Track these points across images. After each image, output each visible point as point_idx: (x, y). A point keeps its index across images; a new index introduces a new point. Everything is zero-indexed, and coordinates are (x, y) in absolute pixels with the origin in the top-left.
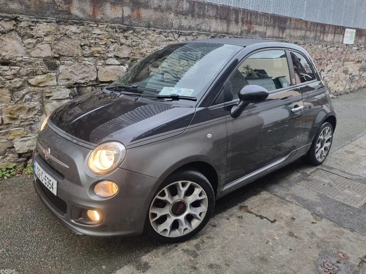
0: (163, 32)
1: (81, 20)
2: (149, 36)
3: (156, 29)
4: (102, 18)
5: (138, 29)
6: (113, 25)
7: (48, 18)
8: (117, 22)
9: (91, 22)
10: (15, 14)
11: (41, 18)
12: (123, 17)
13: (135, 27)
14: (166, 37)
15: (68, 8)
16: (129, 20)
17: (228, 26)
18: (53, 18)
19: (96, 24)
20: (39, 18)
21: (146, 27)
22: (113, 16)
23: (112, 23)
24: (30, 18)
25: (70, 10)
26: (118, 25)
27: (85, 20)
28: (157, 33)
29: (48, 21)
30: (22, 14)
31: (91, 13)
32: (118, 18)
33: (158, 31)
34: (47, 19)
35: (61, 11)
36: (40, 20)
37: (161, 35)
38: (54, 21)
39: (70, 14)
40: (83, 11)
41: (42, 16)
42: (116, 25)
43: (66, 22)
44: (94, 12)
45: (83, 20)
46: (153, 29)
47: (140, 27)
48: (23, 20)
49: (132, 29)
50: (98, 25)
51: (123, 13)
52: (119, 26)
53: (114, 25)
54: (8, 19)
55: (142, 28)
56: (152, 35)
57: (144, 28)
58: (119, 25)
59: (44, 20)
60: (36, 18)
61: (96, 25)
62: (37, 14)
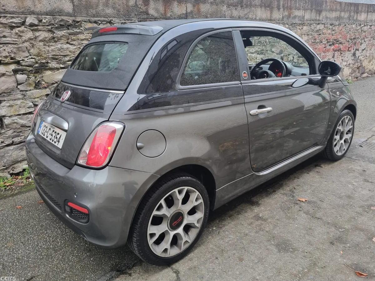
1: (156, 18)
4: (171, 16)
7: (133, 19)
11: (127, 20)
12: (186, 13)
15: (147, 9)
16: (191, 15)
17: (271, 13)
18: (136, 19)
20: (126, 20)
22: (179, 13)
24: (120, 20)
25: (148, 11)
30: (115, 18)
31: (163, 12)
32: (183, 14)
34: (132, 20)
35: (141, 12)
36: (127, 21)
39: (148, 14)
40: (157, 10)
41: (129, 18)
44: (165, 10)
48: (115, 22)
51: (187, 9)
54: (106, 23)
59: (130, 21)
60: (124, 20)
62: (125, 16)
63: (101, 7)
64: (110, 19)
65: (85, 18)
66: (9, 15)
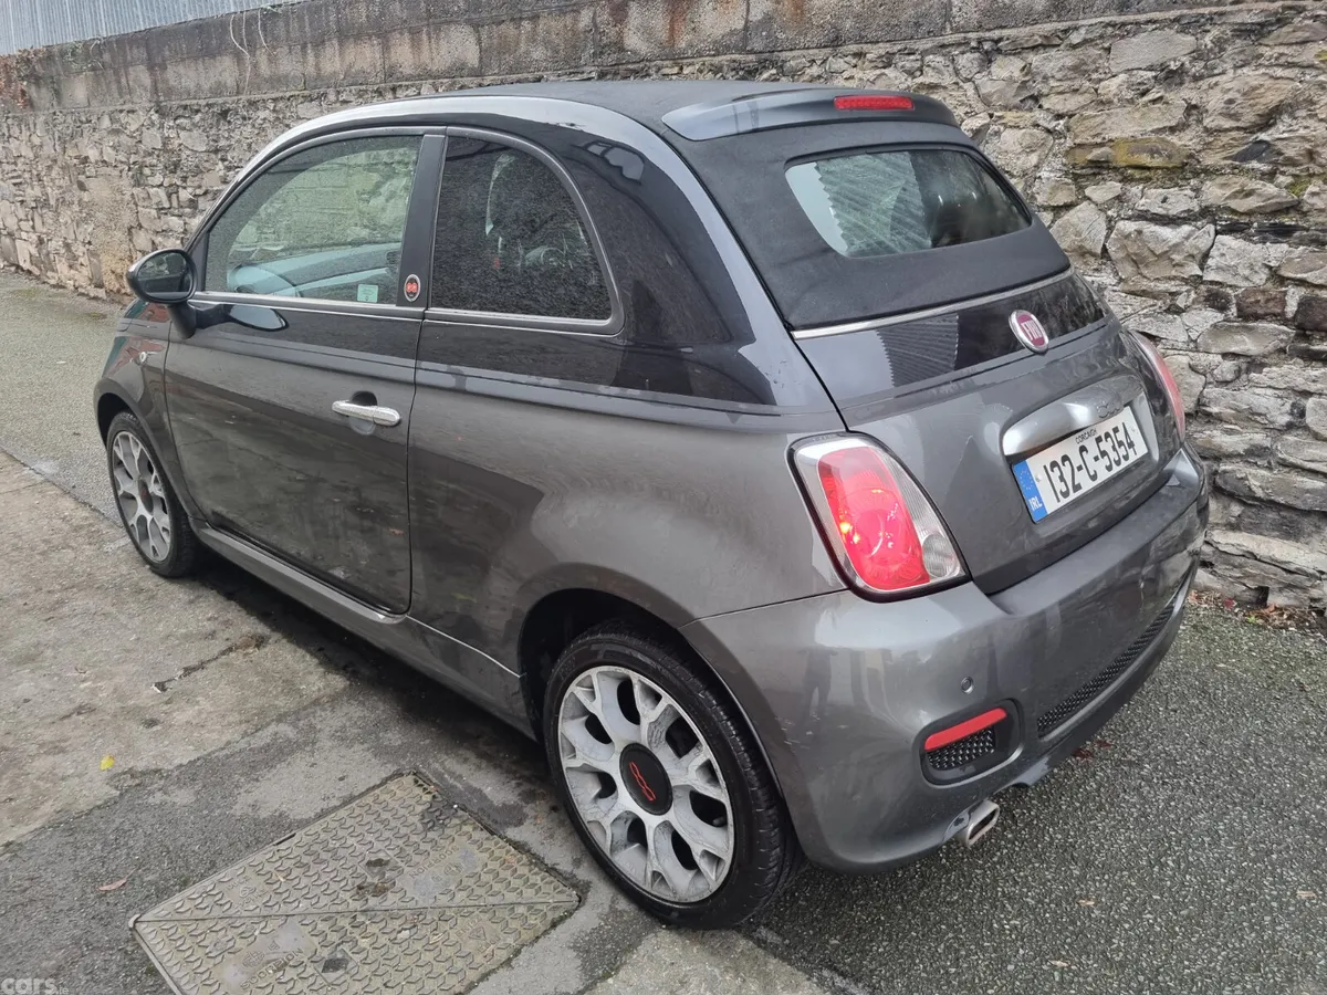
0: (897, 56)
1: (642, 61)
2: (836, 82)
3: (866, 47)
4: (691, 46)
5: (793, 60)
6: (716, 60)
7: (585, 68)
8: (728, 49)
9: (665, 63)
10: (539, 71)
12: (746, 28)
13: (784, 55)
14: (911, 73)
15: (620, 34)
16: (764, 34)
18: (593, 68)
19: (677, 64)
20: (570, 73)
21: (825, 47)
22: (718, 32)
23: (714, 55)
24: (559, 76)
26: (728, 57)
27: (650, 61)
28: (871, 61)
29: (585, 76)
30: (546, 69)
31: (664, 36)
32: (732, 33)
33: (874, 52)
34: (583, 73)
35: (606, 45)
37: (886, 71)
38: (593, 75)
39: (622, 49)
40: (647, 32)
42: (723, 59)
43: (616, 74)
44: (672, 30)
45: (647, 60)
46: (854, 48)
47: (800, 52)
49: (774, 64)
50: (681, 69)
51: (748, 10)
52: (734, 61)
53: (720, 58)
55: (811, 52)
56: (846, 75)
57: (816, 51)
58: (733, 57)
59: (580, 77)
61: (676, 70)
62: (567, 63)
63: (523, 47)
64: (538, 74)
65: (496, 77)
66: (404, 83)
